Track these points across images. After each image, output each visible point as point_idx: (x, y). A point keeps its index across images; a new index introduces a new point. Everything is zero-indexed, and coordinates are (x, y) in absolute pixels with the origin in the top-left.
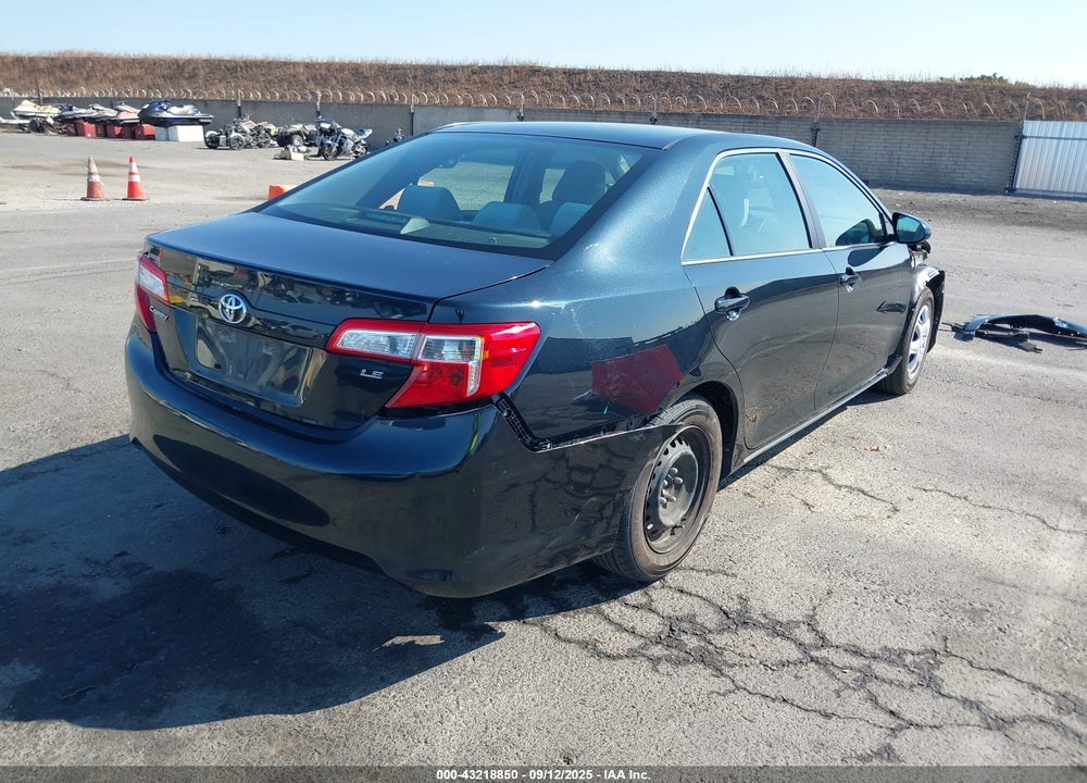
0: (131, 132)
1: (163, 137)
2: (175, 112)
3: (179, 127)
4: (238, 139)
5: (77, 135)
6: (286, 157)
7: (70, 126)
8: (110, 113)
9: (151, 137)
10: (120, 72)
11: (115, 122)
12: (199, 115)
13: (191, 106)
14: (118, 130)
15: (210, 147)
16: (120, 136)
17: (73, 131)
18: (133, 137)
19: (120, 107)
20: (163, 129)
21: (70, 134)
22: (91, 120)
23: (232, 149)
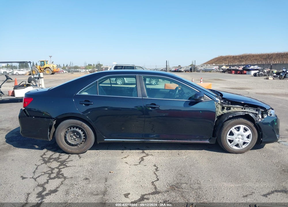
0: (241, 72)
1: (248, 74)
2: (252, 67)
3: (252, 71)
4: (262, 74)
5: (231, 73)
6: (267, 79)
7: (230, 71)
8: (238, 68)
9: (245, 74)
10: (254, 58)
11: (238, 70)
12: (259, 68)
13: (257, 66)
14: (239, 72)
15: (255, 76)
16: (239, 74)
17: (230, 72)
18: (242, 74)
19: (240, 67)
20: (248, 72)
21: (229, 73)
22: (233, 70)
23: (259, 76)
